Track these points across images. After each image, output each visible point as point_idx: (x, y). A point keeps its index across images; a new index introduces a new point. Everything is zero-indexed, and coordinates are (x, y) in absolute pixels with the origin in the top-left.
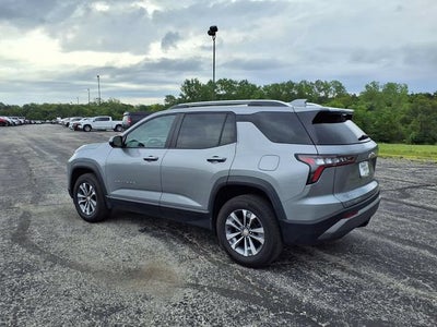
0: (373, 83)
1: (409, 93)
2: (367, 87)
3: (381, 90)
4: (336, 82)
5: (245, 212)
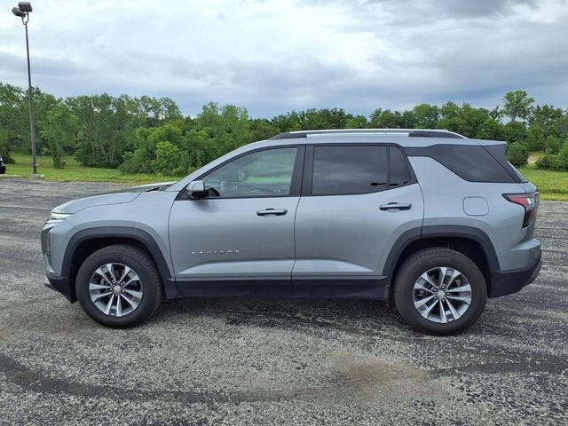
0: (211, 104)
1: (249, 119)
2: (205, 108)
3: (220, 113)
4: (167, 100)
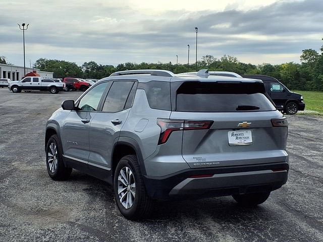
5: (127, 168)
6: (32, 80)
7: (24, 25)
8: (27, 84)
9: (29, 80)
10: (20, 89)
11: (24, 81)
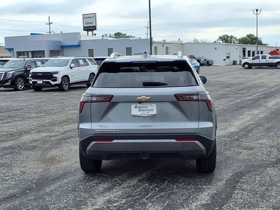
6: (261, 57)
7: (257, 10)
8: (256, 61)
9: (258, 58)
10: (250, 66)
11: (253, 59)
